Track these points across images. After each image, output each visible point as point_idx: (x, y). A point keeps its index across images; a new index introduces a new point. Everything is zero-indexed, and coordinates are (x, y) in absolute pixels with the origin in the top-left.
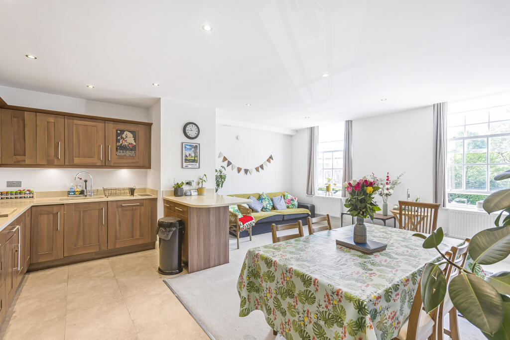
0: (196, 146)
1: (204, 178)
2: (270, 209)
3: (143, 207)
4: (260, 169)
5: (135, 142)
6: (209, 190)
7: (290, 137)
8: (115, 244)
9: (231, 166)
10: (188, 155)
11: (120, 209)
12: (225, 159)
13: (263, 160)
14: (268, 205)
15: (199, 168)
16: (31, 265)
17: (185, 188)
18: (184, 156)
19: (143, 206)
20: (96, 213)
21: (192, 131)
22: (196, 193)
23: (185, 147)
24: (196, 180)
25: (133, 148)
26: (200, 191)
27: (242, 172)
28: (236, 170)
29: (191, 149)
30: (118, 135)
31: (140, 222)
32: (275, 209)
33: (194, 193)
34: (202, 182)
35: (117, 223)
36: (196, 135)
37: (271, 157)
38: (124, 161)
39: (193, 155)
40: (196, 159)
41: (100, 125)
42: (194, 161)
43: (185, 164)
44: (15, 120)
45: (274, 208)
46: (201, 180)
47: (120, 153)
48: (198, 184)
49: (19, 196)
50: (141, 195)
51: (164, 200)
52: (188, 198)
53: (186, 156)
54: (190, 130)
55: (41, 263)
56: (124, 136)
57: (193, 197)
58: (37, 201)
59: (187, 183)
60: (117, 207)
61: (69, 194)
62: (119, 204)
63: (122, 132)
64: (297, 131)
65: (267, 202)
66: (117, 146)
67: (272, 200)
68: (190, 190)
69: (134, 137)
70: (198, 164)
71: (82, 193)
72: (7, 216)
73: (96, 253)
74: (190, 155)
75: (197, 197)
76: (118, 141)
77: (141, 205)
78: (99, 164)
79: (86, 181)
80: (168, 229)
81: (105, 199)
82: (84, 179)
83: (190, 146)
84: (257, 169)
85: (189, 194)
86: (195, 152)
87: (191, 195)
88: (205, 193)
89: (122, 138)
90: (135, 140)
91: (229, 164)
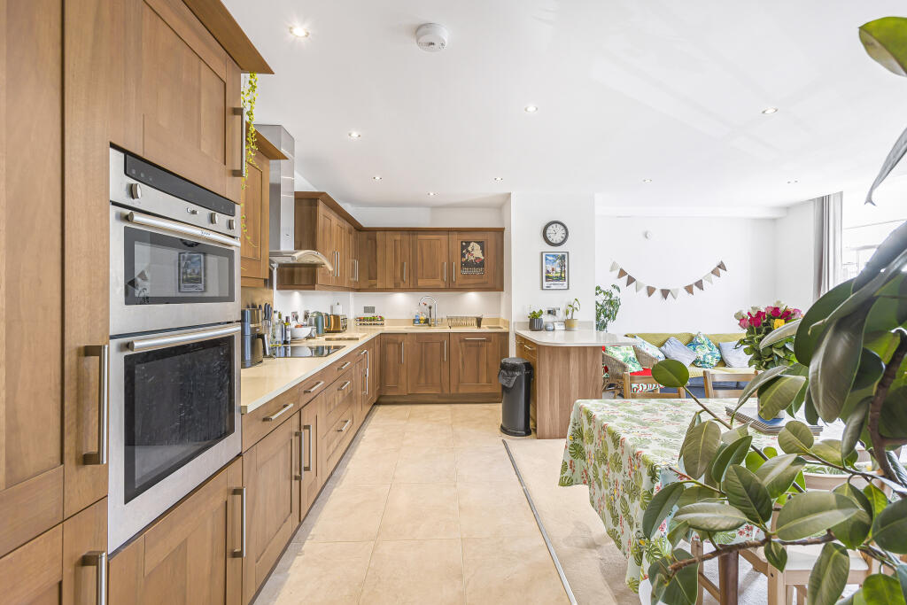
0: (564, 256)
1: (576, 305)
2: (714, 364)
3: (490, 344)
4: (695, 288)
5: (483, 255)
6: (585, 324)
7: (773, 222)
8: (458, 389)
9: (634, 284)
10: (550, 269)
11: (463, 344)
12: (622, 273)
13: (703, 271)
14: (710, 357)
15: (568, 288)
16: (380, 397)
17: (546, 318)
18: (544, 271)
19: (490, 341)
20: (437, 346)
21: (556, 234)
22: (563, 328)
23: (546, 259)
24: (563, 307)
25: (481, 264)
26: (568, 325)
27: (657, 294)
28: (644, 291)
29: (555, 261)
30: (463, 248)
31: (487, 364)
32: (725, 365)
33: (560, 328)
34: (573, 311)
35: (460, 360)
36: (562, 239)
37: (721, 266)
38: (471, 281)
39: (558, 270)
40: (563, 275)
41: (444, 237)
42: (560, 278)
43: (545, 284)
44: (369, 241)
45: (723, 362)
46: (572, 308)
47: (466, 271)
48: (567, 313)
49: (373, 322)
50: (490, 328)
51: (516, 335)
52: (550, 334)
53: (548, 272)
54: (553, 233)
55: (389, 397)
56: (470, 249)
57: (557, 333)
58: (387, 328)
59: (549, 312)
60: (460, 342)
61: (414, 323)
62: (462, 336)
63: (468, 243)
64: (788, 209)
65: (707, 351)
66: (462, 263)
67: (719, 348)
68: (553, 323)
69: (482, 249)
70: (566, 283)
71: (427, 321)
72: (358, 339)
73: (439, 396)
74: (553, 270)
75: (563, 332)
76: (463, 255)
77: (489, 340)
78: (443, 286)
79: (430, 308)
80: (510, 373)
81: (448, 330)
82: (428, 305)
83: (553, 256)
84: (689, 289)
85: (551, 328)
86: (562, 266)
87: (554, 330)
88: (576, 328)
89: (468, 251)
90: (483, 253)
91: (631, 280)
